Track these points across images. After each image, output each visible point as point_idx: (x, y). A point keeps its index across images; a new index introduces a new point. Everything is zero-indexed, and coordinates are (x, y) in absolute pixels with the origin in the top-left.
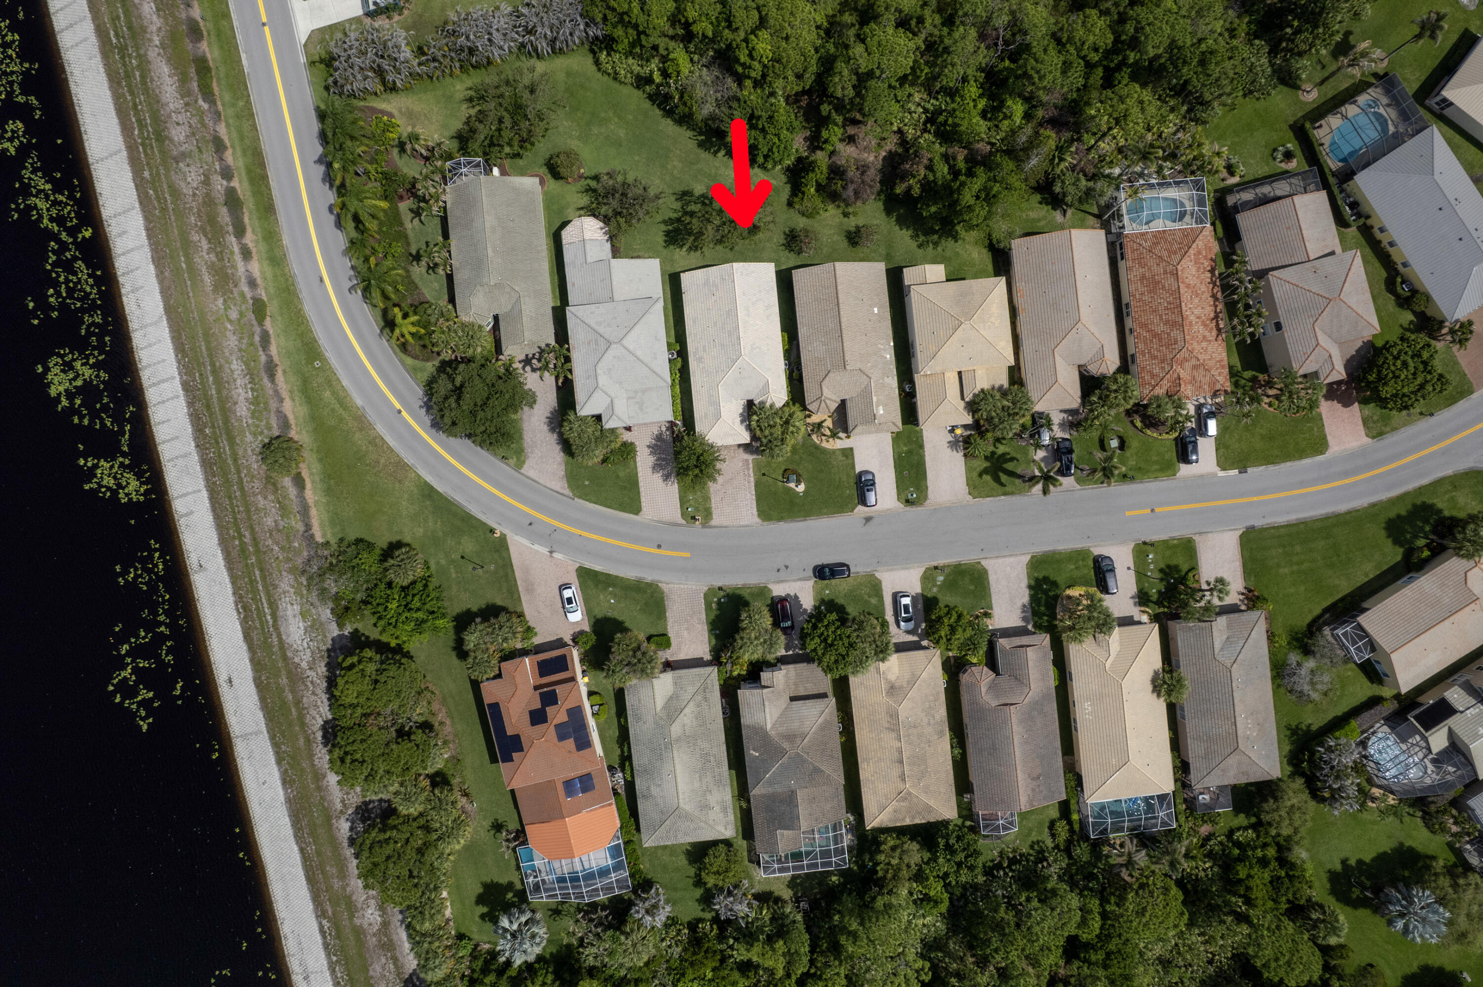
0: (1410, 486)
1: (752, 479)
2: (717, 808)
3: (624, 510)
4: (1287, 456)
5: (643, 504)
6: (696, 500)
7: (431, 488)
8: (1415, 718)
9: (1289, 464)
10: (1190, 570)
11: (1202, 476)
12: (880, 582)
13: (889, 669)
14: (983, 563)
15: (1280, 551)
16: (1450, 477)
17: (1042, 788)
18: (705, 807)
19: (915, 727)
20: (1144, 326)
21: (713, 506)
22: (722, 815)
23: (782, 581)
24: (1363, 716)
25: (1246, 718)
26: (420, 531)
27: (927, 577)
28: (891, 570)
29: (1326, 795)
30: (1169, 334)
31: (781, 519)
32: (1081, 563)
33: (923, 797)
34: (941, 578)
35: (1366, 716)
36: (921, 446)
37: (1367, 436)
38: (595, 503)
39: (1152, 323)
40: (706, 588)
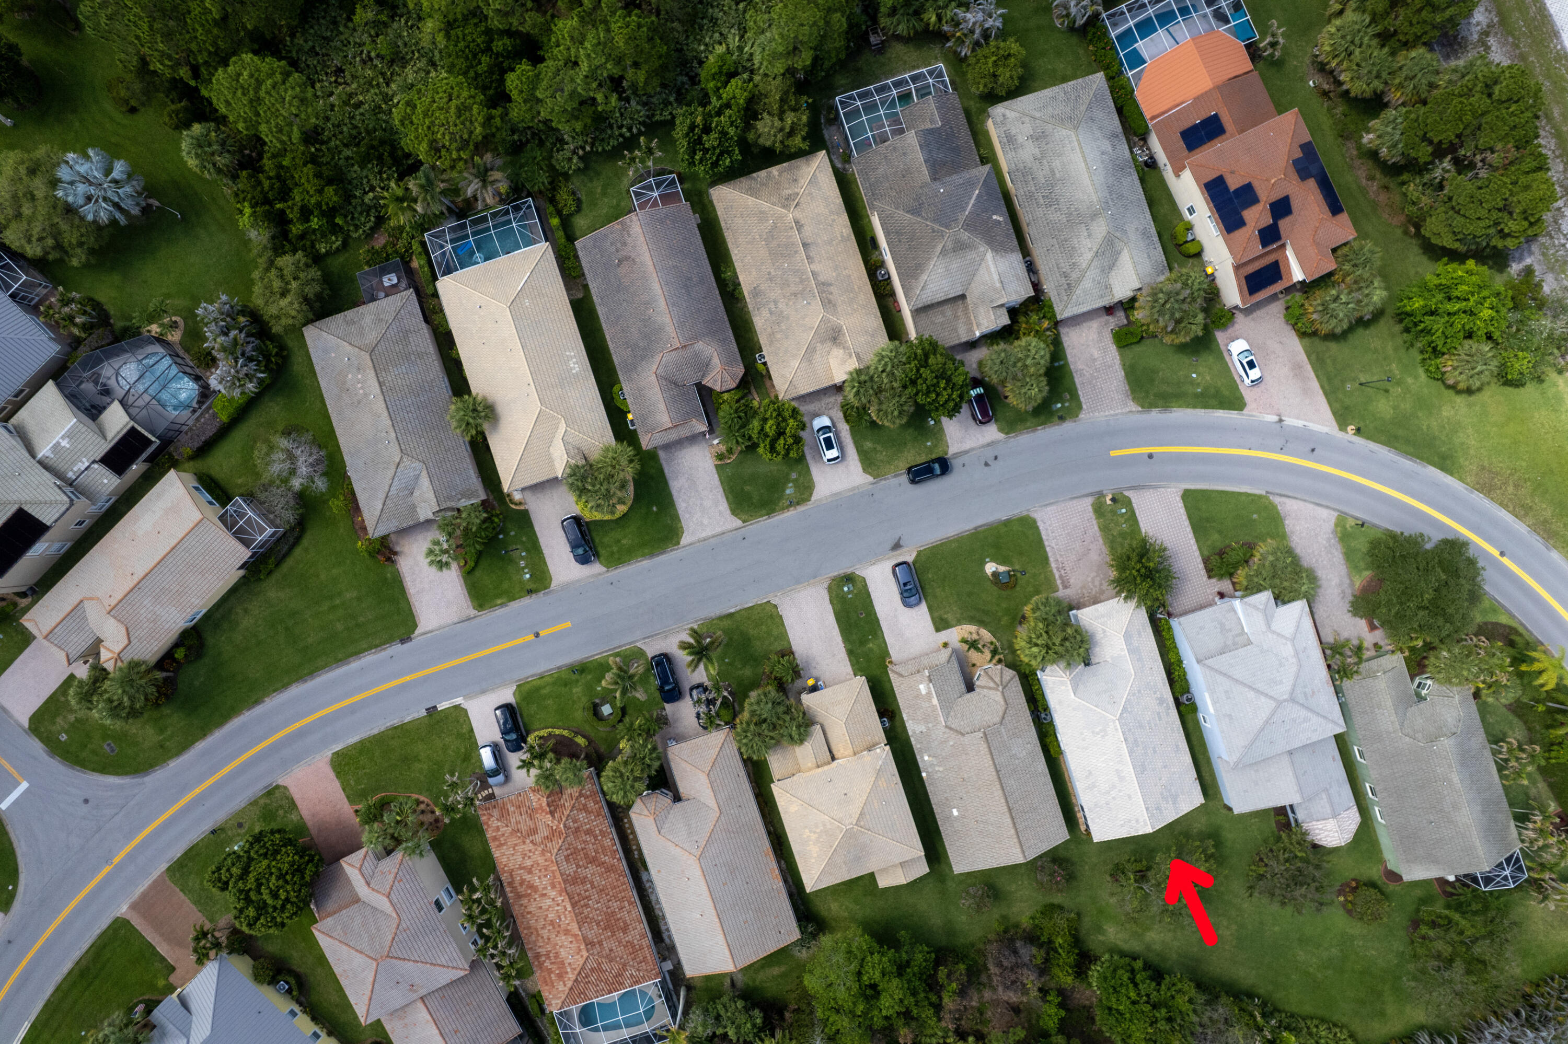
0: (217, 735)
1: (1053, 565)
2: (1021, 139)
3: (1204, 492)
4: (379, 740)
5: (1181, 505)
6: (1117, 524)
7: (1443, 469)
8: (150, 442)
9: (376, 731)
10: (473, 569)
11: (483, 692)
12: (864, 470)
13: (844, 362)
14: (739, 523)
15: (361, 619)
16: (171, 758)
17: (613, 249)
18: (1039, 137)
19: (795, 295)
20: (610, 869)
21: (1095, 522)
22: (1014, 132)
23: (988, 445)
24: (214, 430)
25: (366, 395)
26: (1447, 412)
27: (806, 489)
28: (853, 489)
29: (242, 319)
30: (578, 866)
31: (1007, 523)
32: (615, 549)
33: (765, 205)
34: (788, 492)
35: (210, 431)
36: (850, 653)
37: (285, 788)
38: (1240, 494)
39: (601, 875)
40: (1082, 416)
